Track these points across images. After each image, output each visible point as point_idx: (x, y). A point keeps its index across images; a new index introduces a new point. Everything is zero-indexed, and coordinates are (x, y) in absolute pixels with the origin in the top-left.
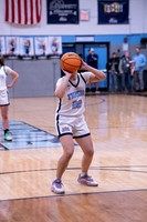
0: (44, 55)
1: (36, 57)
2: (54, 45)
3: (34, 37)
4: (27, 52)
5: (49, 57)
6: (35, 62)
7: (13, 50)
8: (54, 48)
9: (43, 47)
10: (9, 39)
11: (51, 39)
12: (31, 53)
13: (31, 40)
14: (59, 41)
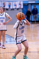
0: (16, 8)
1: (13, 9)
2: (20, 4)
3: (12, 1)
4: (10, 7)
5: (18, 9)
6: (13, 11)
7: (4, 6)
8: (20, 6)
9: (16, 5)
10: (3, 2)
11: (19, 2)
12: (11, 8)
13: (11, 2)
14: (22, 3)
